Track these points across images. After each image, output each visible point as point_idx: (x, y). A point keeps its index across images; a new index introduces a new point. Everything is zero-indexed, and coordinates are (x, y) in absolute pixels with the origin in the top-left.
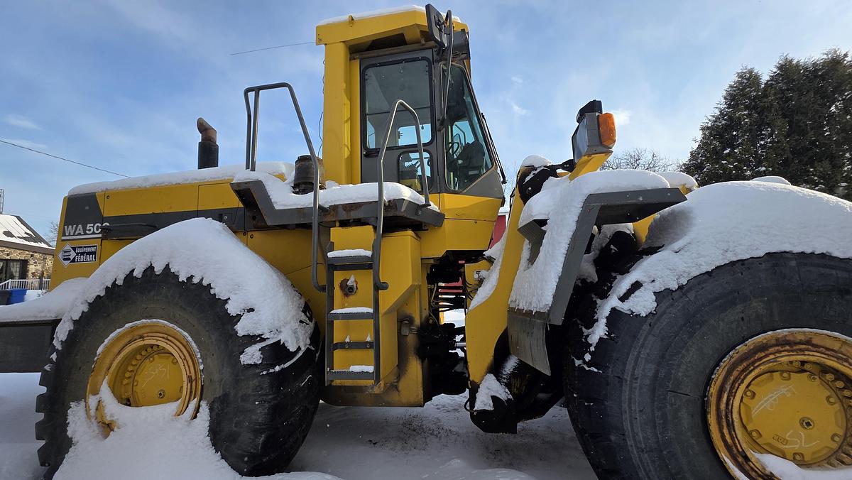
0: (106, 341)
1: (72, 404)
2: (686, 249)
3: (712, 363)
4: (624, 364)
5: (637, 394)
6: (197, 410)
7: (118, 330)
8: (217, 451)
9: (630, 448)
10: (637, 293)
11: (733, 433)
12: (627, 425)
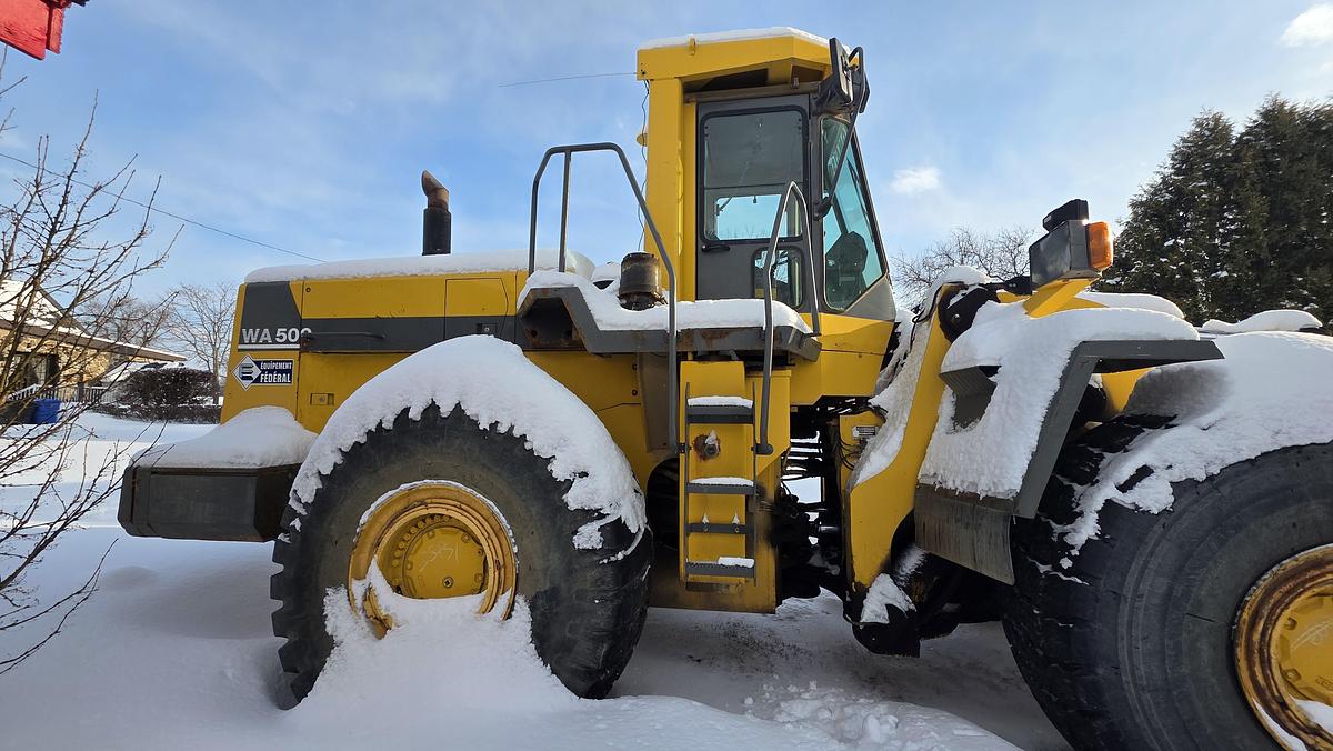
0: (373, 507)
1: (330, 591)
2: (1219, 426)
3: (1247, 581)
4: (1124, 576)
5: (1141, 616)
6: (511, 607)
7: (390, 493)
8: (545, 664)
9: (1126, 686)
10: (1146, 481)
11: (1269, 672)
12: (1123, 655)
